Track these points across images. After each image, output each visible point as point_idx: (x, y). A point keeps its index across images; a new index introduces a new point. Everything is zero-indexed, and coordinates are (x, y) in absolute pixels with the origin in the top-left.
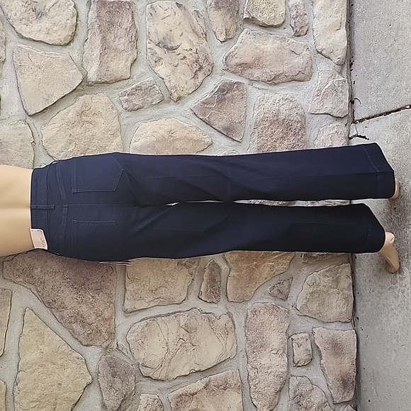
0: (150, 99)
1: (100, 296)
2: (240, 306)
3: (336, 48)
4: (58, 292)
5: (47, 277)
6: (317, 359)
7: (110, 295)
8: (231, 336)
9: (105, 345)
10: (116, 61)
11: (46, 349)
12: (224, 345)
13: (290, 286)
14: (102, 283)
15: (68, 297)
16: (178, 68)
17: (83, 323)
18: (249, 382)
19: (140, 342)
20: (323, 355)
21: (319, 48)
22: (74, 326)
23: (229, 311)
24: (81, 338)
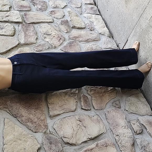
0: (45, 48)
1: (38, 111)
2: (101, 111)
3: (105, 32)
4: (19, 110)
5: (13, 105)
6: (144, 130)
7: (42, 111)
8: (101, 123)
9: (44, 131)
10: (30, 38)
11: (16, 134)
12: (99, 127)
13: (120, 102)
14: (38, 106)
15: (23, 112)
16: (53, 39)
17: (32, 122)
18: (117, 143)
19: (60, 127)
20: (147, 127)
21: (100, 32)
22: (28, 124)
23: (97, 114)
24: (32, 129)
